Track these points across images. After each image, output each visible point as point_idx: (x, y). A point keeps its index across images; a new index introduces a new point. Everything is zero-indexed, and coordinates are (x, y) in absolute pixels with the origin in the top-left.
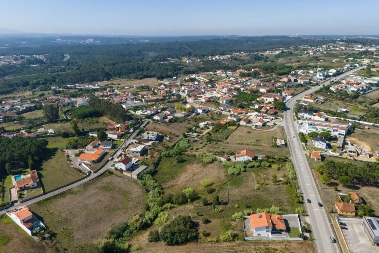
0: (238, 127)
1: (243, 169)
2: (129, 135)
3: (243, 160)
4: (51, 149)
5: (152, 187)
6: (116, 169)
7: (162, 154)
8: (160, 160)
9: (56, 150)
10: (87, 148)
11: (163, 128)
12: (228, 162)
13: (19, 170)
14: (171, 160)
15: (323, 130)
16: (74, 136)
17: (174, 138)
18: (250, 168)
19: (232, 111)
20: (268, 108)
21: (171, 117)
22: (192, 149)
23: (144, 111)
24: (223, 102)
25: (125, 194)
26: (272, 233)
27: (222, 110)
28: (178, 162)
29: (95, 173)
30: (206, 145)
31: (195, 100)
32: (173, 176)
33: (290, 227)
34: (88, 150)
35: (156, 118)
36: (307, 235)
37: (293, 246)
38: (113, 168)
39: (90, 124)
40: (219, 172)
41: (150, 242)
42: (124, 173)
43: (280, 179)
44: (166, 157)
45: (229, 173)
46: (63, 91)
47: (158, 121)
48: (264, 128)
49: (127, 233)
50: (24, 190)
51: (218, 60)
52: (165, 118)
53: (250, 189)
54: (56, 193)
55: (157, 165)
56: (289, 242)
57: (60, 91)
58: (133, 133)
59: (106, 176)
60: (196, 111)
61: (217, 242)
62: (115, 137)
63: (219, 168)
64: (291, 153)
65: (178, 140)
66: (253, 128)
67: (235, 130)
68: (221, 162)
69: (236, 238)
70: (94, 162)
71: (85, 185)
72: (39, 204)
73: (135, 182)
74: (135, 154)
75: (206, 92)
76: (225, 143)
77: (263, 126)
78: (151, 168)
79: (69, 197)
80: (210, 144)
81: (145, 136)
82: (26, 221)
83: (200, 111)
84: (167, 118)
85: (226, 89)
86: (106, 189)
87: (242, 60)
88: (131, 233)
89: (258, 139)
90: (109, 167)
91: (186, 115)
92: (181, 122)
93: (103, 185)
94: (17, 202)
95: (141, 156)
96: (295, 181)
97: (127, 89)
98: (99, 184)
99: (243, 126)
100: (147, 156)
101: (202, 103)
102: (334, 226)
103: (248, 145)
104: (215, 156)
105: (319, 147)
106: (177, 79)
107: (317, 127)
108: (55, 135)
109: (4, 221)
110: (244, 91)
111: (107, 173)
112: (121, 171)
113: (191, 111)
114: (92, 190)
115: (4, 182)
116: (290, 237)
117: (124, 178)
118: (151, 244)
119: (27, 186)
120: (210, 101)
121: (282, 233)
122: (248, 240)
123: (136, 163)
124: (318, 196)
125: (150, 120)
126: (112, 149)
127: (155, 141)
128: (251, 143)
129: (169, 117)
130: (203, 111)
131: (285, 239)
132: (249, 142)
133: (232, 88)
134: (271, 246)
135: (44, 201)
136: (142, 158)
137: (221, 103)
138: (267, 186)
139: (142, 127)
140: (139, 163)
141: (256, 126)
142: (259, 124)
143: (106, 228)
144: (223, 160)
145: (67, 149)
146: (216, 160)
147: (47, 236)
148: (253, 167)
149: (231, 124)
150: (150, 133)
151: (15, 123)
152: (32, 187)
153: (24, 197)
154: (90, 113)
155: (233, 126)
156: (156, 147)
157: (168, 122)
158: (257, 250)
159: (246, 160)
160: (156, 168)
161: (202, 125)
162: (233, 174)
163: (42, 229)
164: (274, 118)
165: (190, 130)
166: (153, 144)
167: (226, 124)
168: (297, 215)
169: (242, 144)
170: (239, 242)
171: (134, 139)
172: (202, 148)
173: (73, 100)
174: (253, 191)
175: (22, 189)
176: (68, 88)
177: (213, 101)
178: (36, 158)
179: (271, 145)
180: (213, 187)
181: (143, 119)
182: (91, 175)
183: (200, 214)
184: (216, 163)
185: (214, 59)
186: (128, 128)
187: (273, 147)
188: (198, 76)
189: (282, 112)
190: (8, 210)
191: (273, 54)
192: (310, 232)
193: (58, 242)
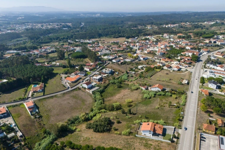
0: (162, 70)
1: (153, 96)
2: (96, 69)
3: (156, 90)
4: (55, 73)
5: (98, 99)
6: (83, 87)
7: (111, 81)
8: (108, 85)
9: (57, 74)
10: (72, 74)
11: (116, 67)
12: (146, 90)
13: (37, 82)
14: (115, 85)
15: (220, 76)
16: (68, 67)
17: (120, 73)
18: (158, 95)
19: (162, 60)
20: (187, 59)
21: (123, 61)
22: (129, 81)
23: (108, 56)
24: (158, 54)
25: (83, 101)
26: (153, 135)
27: (156, 59)
28: (118, 87)
29: (71, 88)
30: (137, 79)
31: (142, 51)
32: (112, 95)
33: (167, 133)
34: (72, 76)
35: (114, 61)
36: (175, 140)
37: (163, 144)
38: (81, 87)
39: (78, 61)
40: (139, 96)
41: (87, 128)
42: (86, 90)
43: (175, 104)
44: (112, 84)
45: (144, 97)
46: (73, 43)
47: (114, 62)
48: (179, 72)
49: (77, 122)
50: (35, 92)
51: (169, 27)
52: (119, 61)
53: (153, 108)
54: (49, 96)
55: (106, 87)
56: (162, 142)
57: (71, 43)
58: (99, 68)
59: (77, 90)
60: (140, 58)
61: (120, 134)
62: (88, 70)
63: (140, 93)
64: (189, 89)
65: (122, 75)
66: (171, 71)
67: (159, 71)
68: (142, 90)
69: (131, 134)
70: (73, 82)
71: (64, 94)
72: (39, 100)
73: (91, 95)
74: (95, 80)
75: (150, 47)
76: (149, 79)
77: (178, 70)
78: (101, 89)
79: (55, 98)
80: (140, 79)
81: (104, 70)
82: (30, 107)
83: (142, 59)
84: (120, 61)
85: (164, 46)
86: (74, 97)
87: (186, 28)
88: (79, 122)
89: (171, 78)
90: (79, 86)
91: (132, 60)
92: (128, 64)
93: (73, 95)
94: (30, 98)
95: (99, 81)
96: (183, 107)
97: (106, 43)
98: (72, 94)
99: (165, 70)
100: (102, 82)
101: (145, 53)
102: (196, 138)
103: (163, 81)
104: (139, 86)
105: (211, 87)
106: (137, 38)
107: (215, 74)
108: (59, 66)
109: (21, 106)
110: (175, 47)
111: (77, 88)
112: (85, 88)
113: (136, 58)
114: (67, 97)
115: (28, 87)
116: (163, 139)
117: (85, 93)
118: (87, 129)
119: (37, 91)
120: (150, 53)
121: (160, 136)
122: (138, 136)
123: (94, 85)
124: (195, 118)
125: (110, 62)
126: (84, 76)
127: (109, 74)
128: (165, 80)
129: (121, 61)
130: (143, 59)
131: (160, 140)
132: (164, 80)
133: (168, 45)
134: (150, 142)
135: (42, 99)
136: (99, 82)
137: (157, 54)
138: (164, 108)
139: (105, 65)
140: (96, 85)
141: (174, 70)
142: (176, 69)
143: (67, 117)
144: (143, 89)
145: (62, 74)
146: (139, 89)
147: (37, 116)
148: (160, 95)
149: (157, 68)
150: (107, 69)
151: (44, 59)
152: (39, 91)
153: (34, 96)
154: (80, 56)
155: (159, 69)
156: (108, 77)
157: (120, 63)
158: (140, 143)
159: (157, 90)
160: (105, 89)
161: (140, 67)
162: (146, 98)
163: (37, 113)
164: (187, 66)
165: (132, 69)
166: (107, 76)
167: (154, 68)
168: (174, 127)
169: (159, 80)
170: (133, 136)
171: (97, 72)
172: (134, 81)
173: (75, 48)
174: (155, 109)
175: (34, 92)
176: (76, 42)
177: (152, 53)
178: (46, 77)
179: (178, 83)
180: (132, 104)
181: (107, 61)
182: (69, 89)
183: (117, 118)
184: (139, 90)
185: (167, 26)
186: (97, 65)
187: (179, 84)
188: (151, 37)
189: (196, 63)
190: (24, 101)
191: (210, 24)
192: (178, 138)
193: (42, 120)
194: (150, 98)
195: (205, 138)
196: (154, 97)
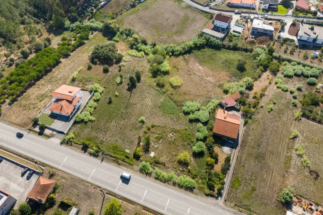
71: (190, 7)
86: (185, 19)
93: (191, 17)
100: (253, 38)
114: (183, 12)
140: (233, 33)
160: (227, 48)
168: (65, 132)
182: (206, 7)
192: (41, 134)
193: (127, 10)
194: (187, 113)
195: (28, 178)
196: (191, 121)
